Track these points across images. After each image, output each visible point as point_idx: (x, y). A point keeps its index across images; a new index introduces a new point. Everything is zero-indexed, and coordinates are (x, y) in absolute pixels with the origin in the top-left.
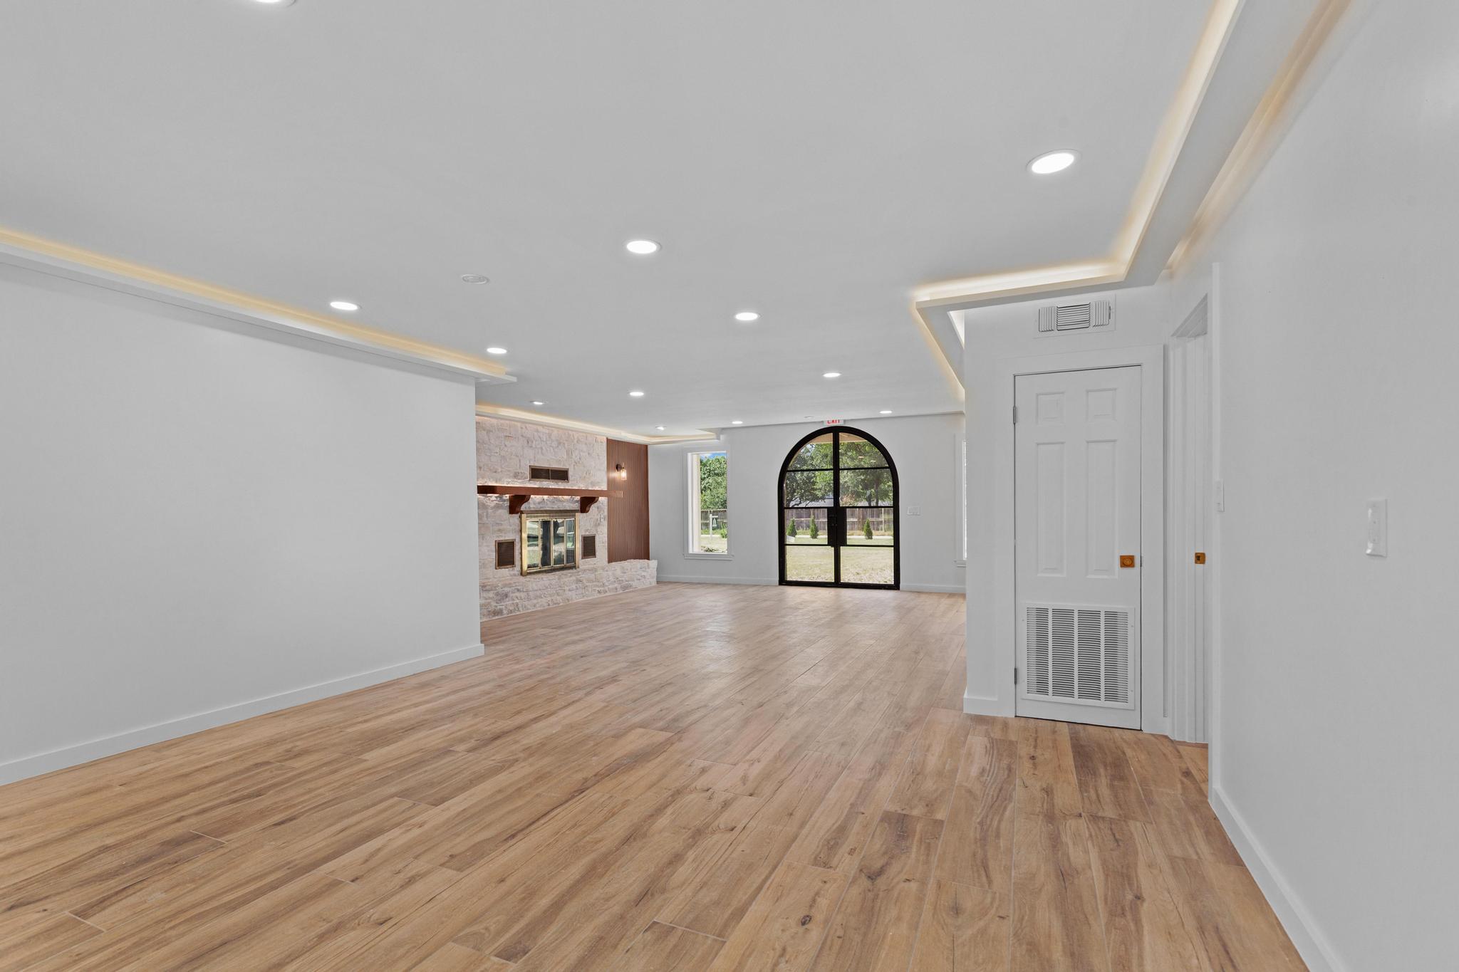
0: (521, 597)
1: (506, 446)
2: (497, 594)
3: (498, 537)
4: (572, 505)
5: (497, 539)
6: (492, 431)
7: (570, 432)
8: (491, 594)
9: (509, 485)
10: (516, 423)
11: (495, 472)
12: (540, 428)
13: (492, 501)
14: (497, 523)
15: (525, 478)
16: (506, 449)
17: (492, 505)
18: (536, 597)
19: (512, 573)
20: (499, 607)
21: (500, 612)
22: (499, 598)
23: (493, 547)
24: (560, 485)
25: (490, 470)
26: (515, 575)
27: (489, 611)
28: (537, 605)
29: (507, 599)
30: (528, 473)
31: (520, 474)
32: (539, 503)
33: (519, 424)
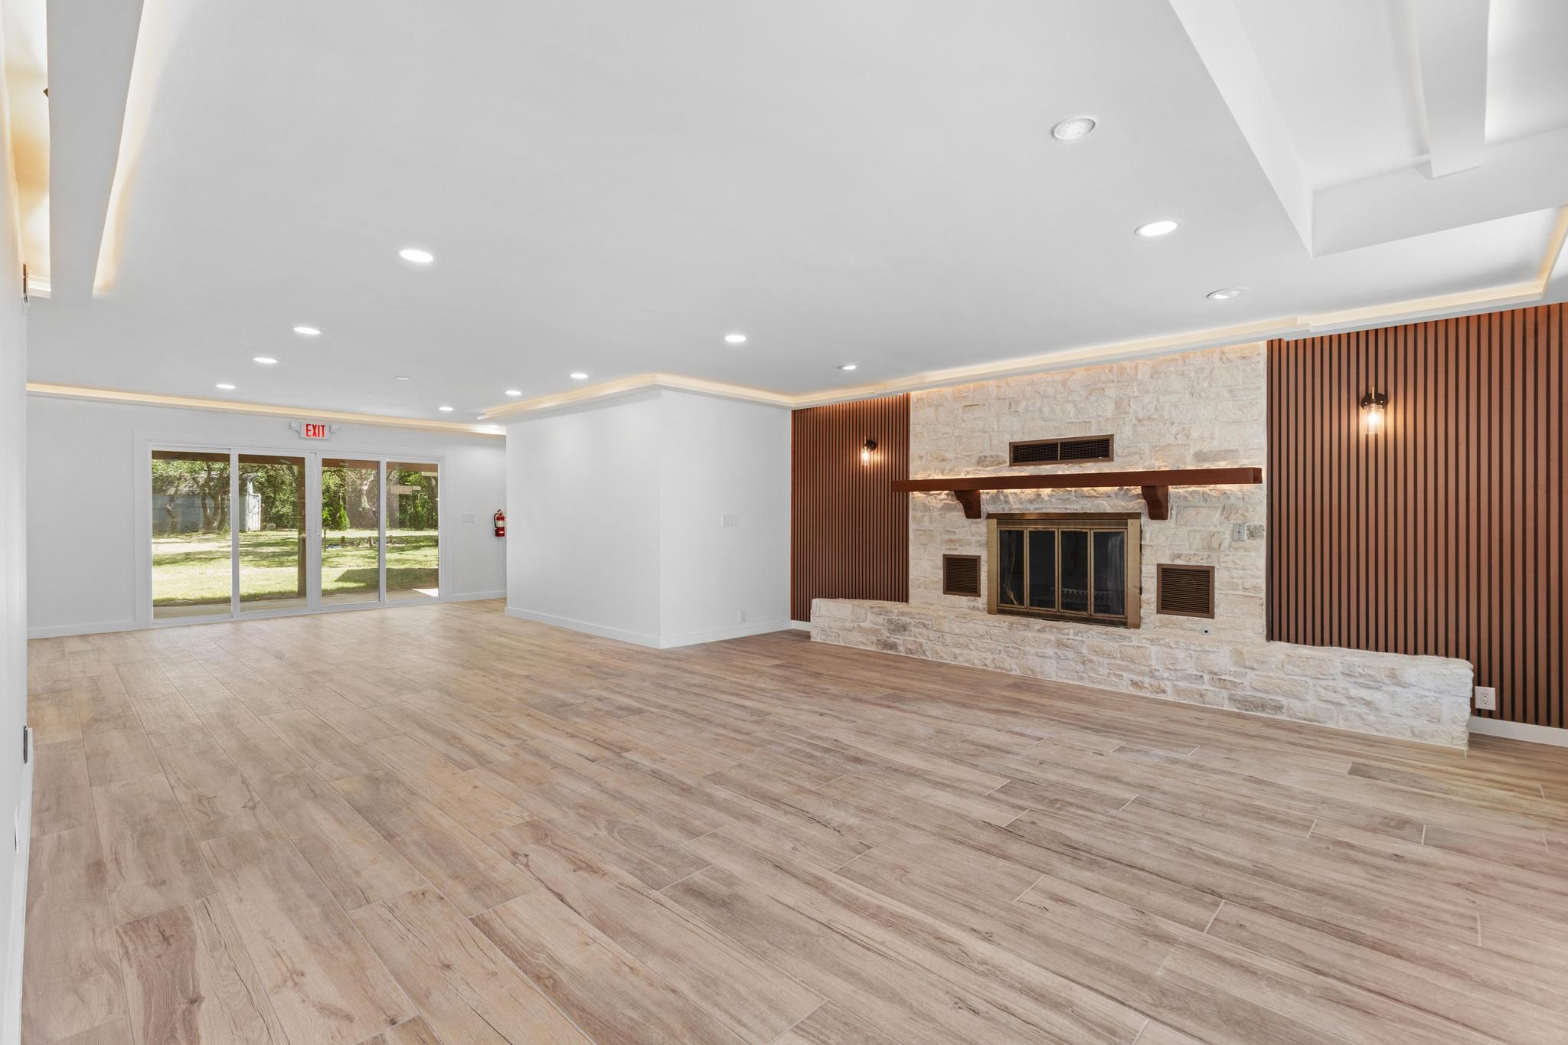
0: (928, 637)
1: (964, 421)
2: (890, 621)
3: (946, 549)
4: (1123, 503)
5: (946, 553)
6: (942, 405)
7: (1127, 364)
8: (880, 619)
9: (969, 477)
10: (985, 382)
11: (944, 460)
12: (1037, 377)
13: (941, 500)
14: (947, 531)
15: (1004, 462)
16: (963, 425)
17: (940, 505)
18: (958, 645)
19: (972, 604)
20: (892, 640)
21: (893, 646)
22: (892, 627)
23: (940, 562)
24: (1091, 468)
25: (935, 459)
26: (978, 609)
27: (878, 640)
28: (960, 659)
29: (907, 633)
30: (1006, 455)
31: (989, 459)
32: (1031, 502)
33: (992, 383)
